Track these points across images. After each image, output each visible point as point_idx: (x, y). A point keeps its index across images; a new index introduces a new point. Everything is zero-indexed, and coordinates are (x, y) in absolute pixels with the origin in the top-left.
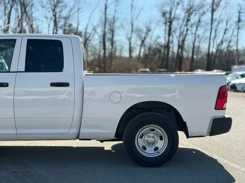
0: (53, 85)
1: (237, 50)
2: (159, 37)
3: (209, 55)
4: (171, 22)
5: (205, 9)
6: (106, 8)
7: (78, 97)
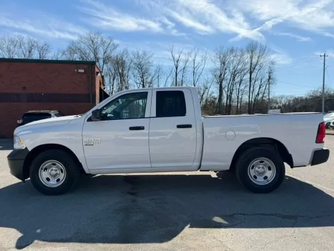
0: (179, 127)
1: (269, 99)
2: (213, 93)
3: (249, 104)
4: (221, 83)
5: (245, 71)
6: (176, 75)
7: (199, 135)
